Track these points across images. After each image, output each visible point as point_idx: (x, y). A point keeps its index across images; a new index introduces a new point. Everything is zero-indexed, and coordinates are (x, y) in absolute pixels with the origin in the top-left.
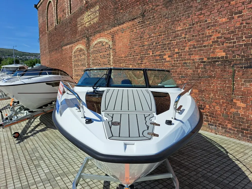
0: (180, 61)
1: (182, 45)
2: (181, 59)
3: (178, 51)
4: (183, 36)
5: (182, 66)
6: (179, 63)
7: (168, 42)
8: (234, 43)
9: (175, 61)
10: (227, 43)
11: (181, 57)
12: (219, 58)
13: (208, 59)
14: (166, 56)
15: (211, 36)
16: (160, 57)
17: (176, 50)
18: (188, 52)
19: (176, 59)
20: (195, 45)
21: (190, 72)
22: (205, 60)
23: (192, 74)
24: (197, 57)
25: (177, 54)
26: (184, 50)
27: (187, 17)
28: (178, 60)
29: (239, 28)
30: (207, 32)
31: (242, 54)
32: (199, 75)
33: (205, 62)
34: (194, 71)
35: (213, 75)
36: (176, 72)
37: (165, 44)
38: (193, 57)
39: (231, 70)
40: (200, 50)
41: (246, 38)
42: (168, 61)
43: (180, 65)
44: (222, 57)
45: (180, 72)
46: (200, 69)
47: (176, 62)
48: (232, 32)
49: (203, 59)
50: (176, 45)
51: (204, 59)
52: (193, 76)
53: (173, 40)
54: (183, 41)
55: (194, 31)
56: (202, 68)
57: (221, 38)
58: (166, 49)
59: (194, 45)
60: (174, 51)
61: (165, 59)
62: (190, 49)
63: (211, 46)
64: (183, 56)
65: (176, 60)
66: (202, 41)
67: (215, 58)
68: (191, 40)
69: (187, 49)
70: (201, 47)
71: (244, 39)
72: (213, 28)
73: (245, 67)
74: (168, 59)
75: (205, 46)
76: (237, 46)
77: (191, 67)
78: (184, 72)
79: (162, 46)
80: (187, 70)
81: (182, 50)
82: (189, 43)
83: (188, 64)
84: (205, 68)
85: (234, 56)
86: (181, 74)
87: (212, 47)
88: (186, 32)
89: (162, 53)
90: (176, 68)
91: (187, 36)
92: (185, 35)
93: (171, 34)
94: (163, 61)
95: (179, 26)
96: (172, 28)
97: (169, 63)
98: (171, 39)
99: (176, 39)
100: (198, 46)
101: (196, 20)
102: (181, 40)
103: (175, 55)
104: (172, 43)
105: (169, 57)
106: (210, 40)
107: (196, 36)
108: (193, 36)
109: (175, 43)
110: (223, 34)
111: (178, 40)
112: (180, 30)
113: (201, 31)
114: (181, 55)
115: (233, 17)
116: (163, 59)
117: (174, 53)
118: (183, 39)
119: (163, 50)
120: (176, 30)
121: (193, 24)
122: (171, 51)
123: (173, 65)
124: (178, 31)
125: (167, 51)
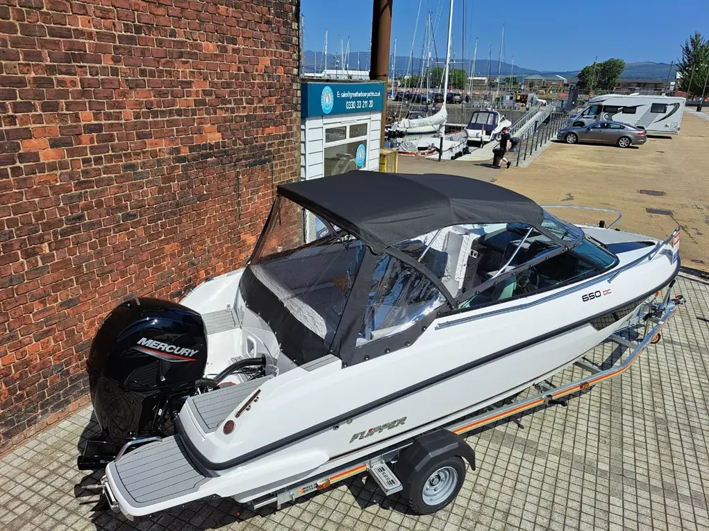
0: (110, 159)
1: (106, 98)
2: (111, 153)
3: (96, 119)
4: (107, 62)
5: (122, 177)
6: (107, 171)
7: (33, 75)
8: (233, 111)
9: (86, 161)
10: (221, 108)
11: (110, 143)
12: (211, 147)
13: (191, 149)
14: (33, 140)
15: (190, 84)
17: (87, 117)
18: (135, 126)
19: (92, 154)
20: (152, 103)
21: (150, 196)
22: (185, 152)
23: (155, 199)
24: (164, 145)
25: (91, 131)
26: (118, 118)
28: (101, 158)
29: (237, 77)
30: (182, 70)
31: (245, 137)
32: (175, 199)
33: (183, 159)
34: (160, 190)
35: (205, 192)
36: (99, 204)
37: (21, 83)
38: (151, 144)
39: (233, 173)
40: (171, 123)
41: (248, 104)
42: (52, 167)
43: (113, 176)
44: (217, 144)
45: (118, 200)
46: (176, 182)
47: (94, 166)
48: (228, 85)
49: (178, 150)
50: (83, 93)
51: (182, 150)
52: (161, 207)
53: (63, 70)
54: (111, 82)
55: (143, 53)
56: (180, 178)
57: (211, 94)
58: (29, 107)
59: (149, 105)
60: (77, 118)
61: (34, 157)
62: (137, 116)
63: (194, 113)
64: (116, 141)
65: (89, 156)
66: (172, 96)
67: (205, 147)
68: (137, 86)
69: (128, 114)
70: (171, 113)
71: (244, 105)
72: (191, 60)
73: (250, 165)
74: (48, 155)
75: (179, 112)
76: (238, 119)
77: (150, 178)
78: (129, 198)
80: (141, 191)
81: (108, 116)
82: (133, 97)
83: (140, 170)
84: (188, 177)
85: (234, 143)
86: (120, 209)
87: (196, 117)
88: (116, 48)
89: (8, 128)
90: (97, 191)
91: (122, 66)
92: (113, 58)
93: (48, 37)
94: (22, 165)
95: (83, 12)
96: (44, 10)
97: (59, 172)
98: (49, 63)
99: (79, 70)
100: (163, 109)
101: (145, 19)
102: (100, 77)
103: (85, 137)
104: (60, 82)
105: (54, 144)
106: (189, 94)
107: (152, 74)
108: (143, 73)
109: (73, 83)
110: (213, 84)
111: (89, 76)
112: (90, 36)
113: (163, 61)
114: (111, 138)
115: (225, 47)
116: (22, 158)
117: (76, 127)
118: (111, 77)
119: (11, 113)
120: (68, 26)
121: (138, 30)
122: (63, 117)
123: (82, 179)
124: (80, 33)
125: (38, 119)
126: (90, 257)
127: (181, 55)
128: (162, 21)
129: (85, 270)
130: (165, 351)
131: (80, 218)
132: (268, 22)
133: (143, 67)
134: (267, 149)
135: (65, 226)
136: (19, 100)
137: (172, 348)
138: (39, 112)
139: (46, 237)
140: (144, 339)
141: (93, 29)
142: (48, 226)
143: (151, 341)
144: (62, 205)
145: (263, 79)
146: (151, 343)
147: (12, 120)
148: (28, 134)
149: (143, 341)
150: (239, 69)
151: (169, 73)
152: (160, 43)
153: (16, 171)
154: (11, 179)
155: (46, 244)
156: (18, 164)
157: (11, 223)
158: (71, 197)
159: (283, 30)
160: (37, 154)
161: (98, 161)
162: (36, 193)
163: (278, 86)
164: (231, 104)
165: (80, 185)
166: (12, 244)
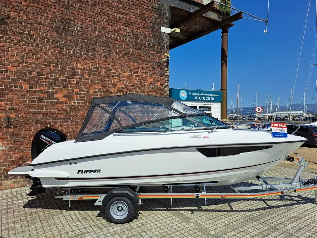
1: (84, 86)
2: (83, 101)
3: (79, 91)
4: (86, 76)
6: (81, 106)
7: (62, 78)
9: (74, 103)
11: (83, 99)
14: (58, 95)
15: (116, 84)
16: (48, 96)
17: (76, 90)
18: (93, 95)
19: (77, 101)
25: (77, 94)
26: (87, 92)
27: (90, 58)
28: (79, 103)
29: (137, 84)
30: (113, 80)
36: (77, 116)
37: (58, 80)
41: (141, 93)
42: (63, 103)
43: (83, 108)
48: (133, 86)
50: (76, 84)
53: (71, 77)
54: (86, 82)
55: (99, 75)
57: (125, 88)
58: (59, 86)
59: (99, 89)
60: (73, 90)
61: (58, 99)
62: (94, 92)
64: (86, 98)
65: (76, 101)
66: (108, 88)
68: (96, 83)
69: (91, 91)
70: (107, 92)
71: (140, 93)
72: (117, 78)
73: (142, 114)
74: (62, 99)
75: (111, 93)
79: (51, 80)
81: (84, 91)
82: (94, 86)
88: (89, 73)
89: (52, 91)
90: (77, 112)
91: (91, 78)
92: (88, 76)
93: (68, 69)
94: (54, 101)
95: (80, 63)
96: (68, 63)
97: (65, 104)
98: (67, 75)
99: (76, 78)
100: (104, 91)
101: (101, 65)
102: (83, 80)
103: (75, 96)
104: (69, 80)
105: (65, 96)
106: (116, 88)
107: (101, 81)
108: (98, 80)
109: (74, 81)
110: (126, 85)
111: (79, 80)
112: (81, 69)
113: (106, 77)
114: (84, 97)
115: (132, 74)
116: (54, 99)
117: (72, 93)
118: (86, 80)
119: (53, 87)
120: (74, 67)
121: (98, 68)
122: (69, 90)
123: (72, 107)
124: (78, 69)
125: (61, 89)
126: (71, 131)
127: (113, 76)
128: (107, 66)
129: (69, 135)
130: (47, 141)
131: (70, 119)
132: (153, 68)
133: (98, 78)
134: (150, 109)
135: (64, 120)
136: (56, 84)
137: (49, 140)
138: (62, 88)
139: (57, 122)
140: (42, 135)
141: (82, 68)
142: (58, 119)
143: (44, 136)
144: (64, 114)
145: (150, 85)
146: (44, 137)
147: (53, 89)
148: (57, 93)
149: (42, 136)
150: (138, 82)
151: (109, 81)
152: (105, 72)
153: (52, 102)
154: (50, 104)
155: (57, 124)
156: (53, 100)
157: (48, 116)
158: (68, 112)
159: (160, 70)
160: (59, 99)
161: (78, 103)
162: (57, 109)
163: (157, 88)
164: (133, 92)
165: (71, 109)
166: (46, 122)
